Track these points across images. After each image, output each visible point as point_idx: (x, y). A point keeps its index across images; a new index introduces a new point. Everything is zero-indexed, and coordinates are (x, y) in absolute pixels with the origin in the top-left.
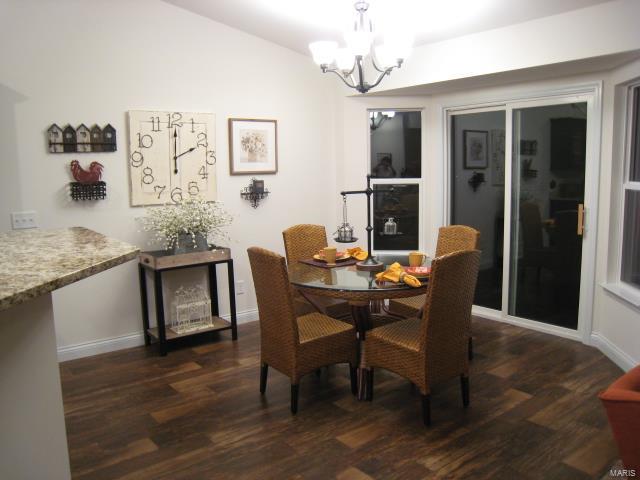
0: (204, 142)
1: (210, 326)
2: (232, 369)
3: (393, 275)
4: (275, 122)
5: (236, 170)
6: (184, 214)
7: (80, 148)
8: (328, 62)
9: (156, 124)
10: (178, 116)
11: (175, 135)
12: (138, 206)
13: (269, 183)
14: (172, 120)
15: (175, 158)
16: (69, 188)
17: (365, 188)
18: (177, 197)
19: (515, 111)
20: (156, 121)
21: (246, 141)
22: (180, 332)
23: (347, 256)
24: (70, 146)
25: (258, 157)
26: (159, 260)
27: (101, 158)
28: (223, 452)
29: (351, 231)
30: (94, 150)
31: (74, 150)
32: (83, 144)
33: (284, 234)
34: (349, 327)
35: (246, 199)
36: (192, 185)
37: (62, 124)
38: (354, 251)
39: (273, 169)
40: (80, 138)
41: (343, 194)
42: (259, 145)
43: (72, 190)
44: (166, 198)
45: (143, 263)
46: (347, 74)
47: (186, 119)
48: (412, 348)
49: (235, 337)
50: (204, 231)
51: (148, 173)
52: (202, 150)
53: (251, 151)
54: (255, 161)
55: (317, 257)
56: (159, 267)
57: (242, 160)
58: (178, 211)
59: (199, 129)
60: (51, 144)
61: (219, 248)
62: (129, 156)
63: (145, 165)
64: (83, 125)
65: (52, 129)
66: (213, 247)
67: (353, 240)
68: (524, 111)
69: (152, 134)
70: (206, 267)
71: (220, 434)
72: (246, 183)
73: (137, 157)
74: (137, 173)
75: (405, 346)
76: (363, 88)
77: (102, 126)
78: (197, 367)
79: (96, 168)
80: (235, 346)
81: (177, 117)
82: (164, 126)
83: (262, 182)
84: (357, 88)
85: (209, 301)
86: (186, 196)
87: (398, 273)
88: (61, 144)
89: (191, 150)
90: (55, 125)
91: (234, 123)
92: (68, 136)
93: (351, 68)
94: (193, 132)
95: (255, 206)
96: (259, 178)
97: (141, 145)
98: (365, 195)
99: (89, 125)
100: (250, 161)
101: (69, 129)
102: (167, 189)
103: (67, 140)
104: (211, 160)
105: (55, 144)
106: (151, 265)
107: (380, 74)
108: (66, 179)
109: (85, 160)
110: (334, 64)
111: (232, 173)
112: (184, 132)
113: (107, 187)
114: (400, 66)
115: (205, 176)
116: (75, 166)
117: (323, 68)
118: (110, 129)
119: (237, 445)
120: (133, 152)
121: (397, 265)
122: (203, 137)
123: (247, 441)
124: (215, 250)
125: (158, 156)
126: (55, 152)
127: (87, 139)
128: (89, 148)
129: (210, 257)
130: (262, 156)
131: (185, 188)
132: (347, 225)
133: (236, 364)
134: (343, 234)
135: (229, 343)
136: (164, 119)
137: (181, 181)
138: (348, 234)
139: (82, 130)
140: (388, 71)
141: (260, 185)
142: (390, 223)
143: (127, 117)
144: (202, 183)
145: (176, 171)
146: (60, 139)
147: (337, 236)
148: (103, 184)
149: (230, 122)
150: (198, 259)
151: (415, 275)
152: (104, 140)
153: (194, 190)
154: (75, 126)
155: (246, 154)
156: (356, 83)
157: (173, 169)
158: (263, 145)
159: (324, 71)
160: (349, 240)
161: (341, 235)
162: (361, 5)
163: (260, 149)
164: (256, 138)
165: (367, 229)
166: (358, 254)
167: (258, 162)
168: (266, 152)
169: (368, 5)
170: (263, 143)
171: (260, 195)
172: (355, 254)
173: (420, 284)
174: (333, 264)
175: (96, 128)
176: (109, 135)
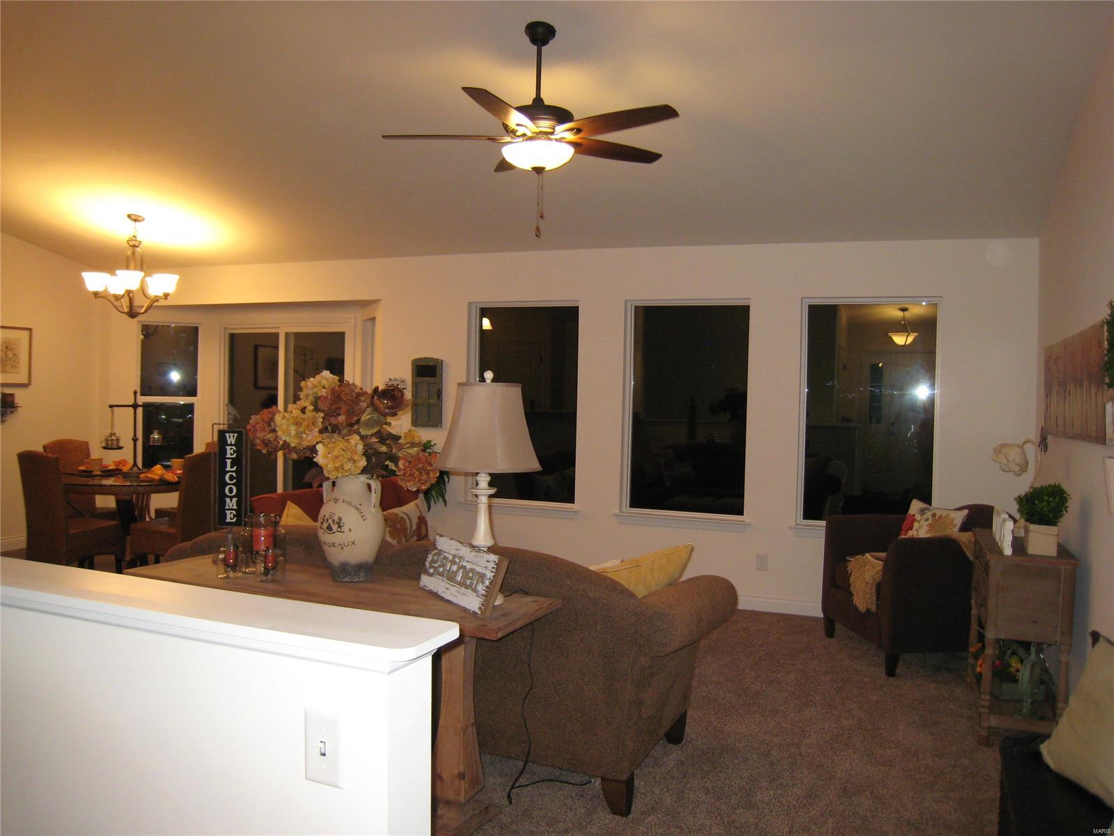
3: (155, 474)
4: (30, 330)
8: (100, 289)
13: (20, 396)
17: (131, 402)
19: (287, 335)
23: (112, 468)
25: (9, 368)
29: (118, 440)
33: (44, 448)
38: (120, 463)
39: (26, 381)
41: (111, 407)
42: (11, 355)
46: (117, 298)
54: (4, 371)
55: (82, 468)
67: (119, 448)
68: (297, 335)
76: (132, 314)
83: (12, 395)
84: (127, 313)
87: (160, 473)
93: (121, 295)
95: (2, 422)
96: (8, 391)
98: (131, 410)
107: (149, 302)
110: (106, 290)
114: (165, 298)
117: (96, 294)
121: (159, 467)
130: (13, 366)
132: (114, 434)
134: (110, 443)
138: (115, 442)
140: (157, 301)
141: (9, 399)
142: (156, 435)
147: (104, 445)
151: (176, 474)
156: (126, 310)
158: (15, 355)
159: (96, 297)
160: (115, 447)
161: (108, 444)
162: (134, 243)
163: (10, 359)
164: (7, 347)
165: (133, 439)
166: (124, 466)
167: (9, 373)
168: (18, 362)
169: (140, 242)
170: (16, 352)
171: (9, 410)
172: (121, 466)
173: (177, 479)
174: (99, 473)
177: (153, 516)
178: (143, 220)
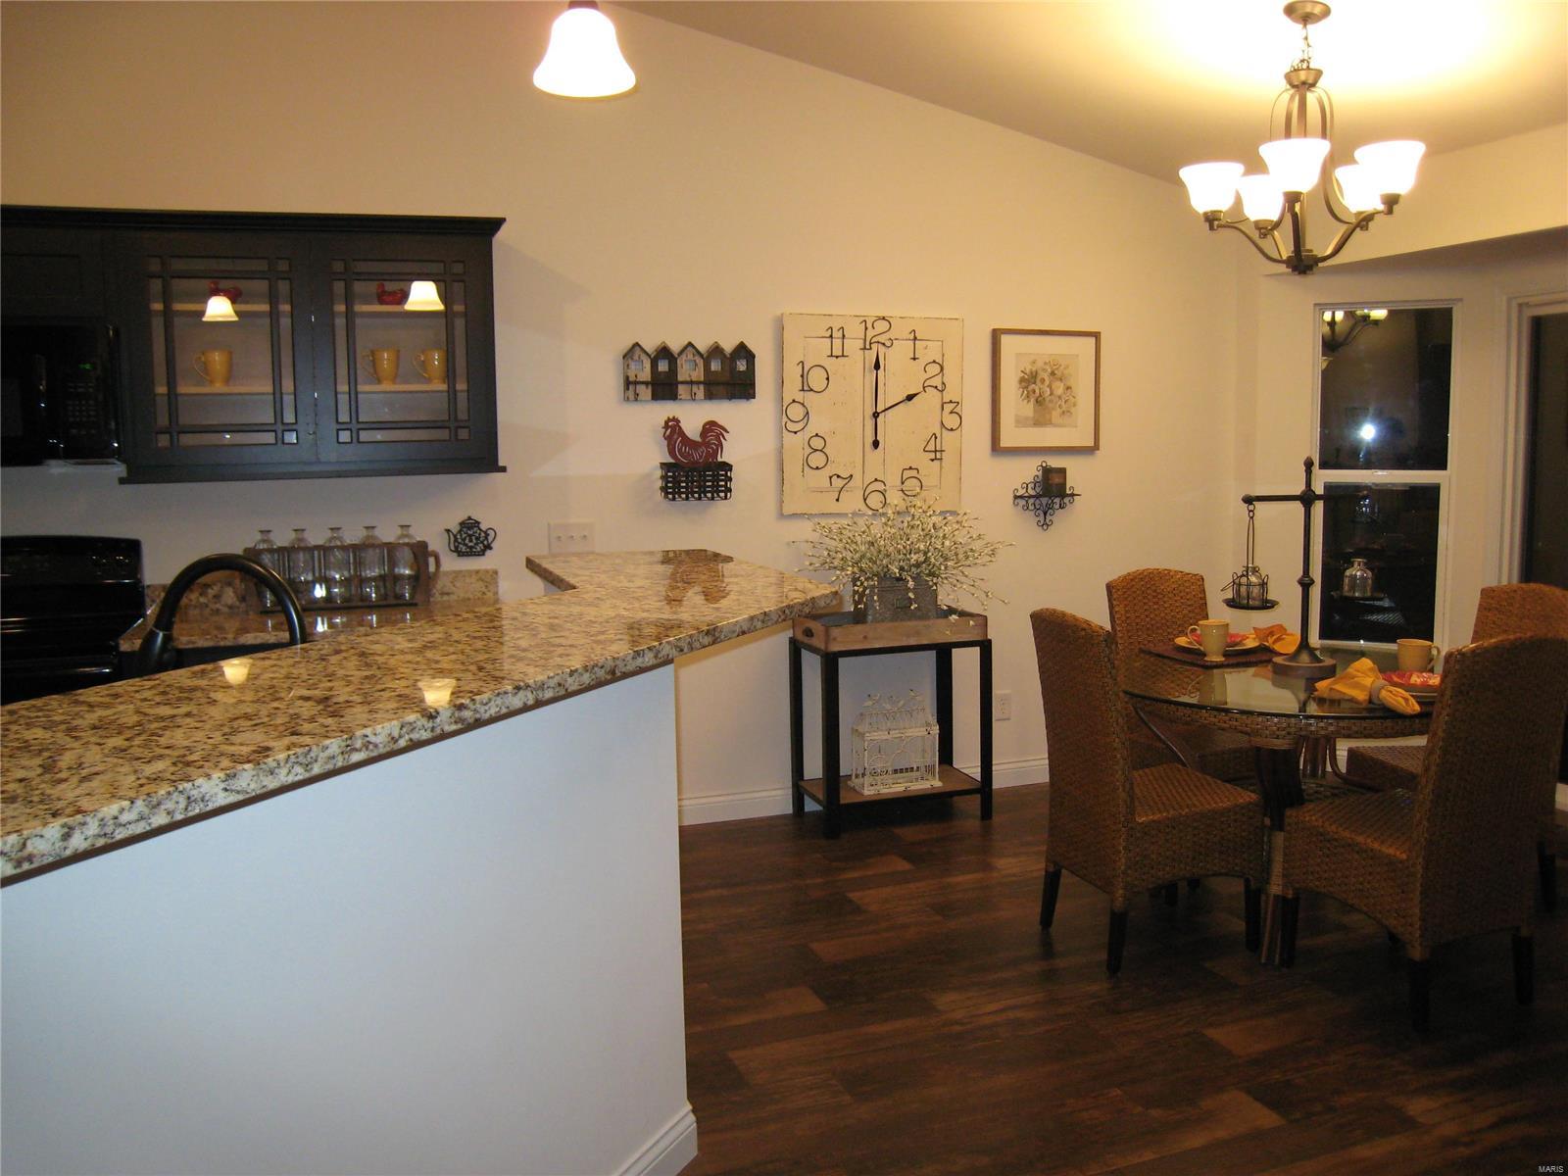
0: (937, 381)
1: (935, 783)
2: (979, 875)
3: (1357, 686)
4: (1096, 335)
5: (1005, 443)
6: (893, 538)
7: (683, 391)
8: (1222, 204)
9: (837, 343)
10: (884, 325)
11: (877, 366)
12: (795, 516)
13: (1078, 474)
14: (871, 333)
15: (876, 415)
16: (659, 473)
17: (1298, 488)
18: (875, 500)
20: (837, 334)
21: (1028, 380)
22: (870, 790)
23: (1251, 643)
24: (664, 387)
25: (1055, 414)
26: (835, 632)
27: (724, 412)
28: (958, 1028)
29: (1263, 585)
30: (710, 396)
31: (673, 396)
32: (691, 383)
33: (1109, 587)
34: (1247, 797)
35: (1026, 508)
36: (907, 474)
37: (650, 345)
38: (1270, 632)
39: (1089, 442)
40: (683, 374)
41: (1249, 500)
42: (1059, 388)
43: (664, 478)
44: (852, 502)
45: (800, 637)
46: (1265, 229)
47: (900, 330)
48: (1391, 851)
49: (987, 812)
50: (932, 574)
51: (818, 446)
52: (931, 398)
53: (1039, 402)
54: (1048, 423)
55: (1182, 641)
56: (835, 648)
57: (1020, 422)
58: (877, 529)
59: (929, 352)
60: (628, 383)
61: (963, 614)
62: (783, 411)
63: (811, 430)
64: (690, 344)
65: (633, 351)
66: (951, 611)
67: (1267, 605)
69: (829, 363)
70: (932, 655)
71: (953, 996)
72: (1027, 471)
73: (796, 412)
74: (795, 443)
75: (1376, 846)
76: (1302, 263)
77: (728, 347)
78: (903, 865)
79: (713, 432)
80: (986, 832)
81: (882, 326)
82: (853, 345)
83: (1063, 471)
84: (1288, 262)
85: (936, 730)
86: (895, 498)
87: (1368, 681)
88: (646, 383)
89: (910, 398)
90: (637, 344)
91: (1005, 339)
92: (663, 366)
93: (1275, 217)
94: (914, 359)
95: (1045, 525)
96: (1055, 462)
97: (805, 388)
98: (1298, 508)
99: (703, 346)
100: (1037, 423)
101: (664, 352)
102: (857, 481)
103: (658, 375)
104: (951, 421)
105: (636, 383)
106: (817, 642)
107: (1342, 229)
108: (653, 456)
109: (693, 416)
111: (996, 448)
112: (896, 359)
113: (733, 474)
114: (1390, 211)
115: (937, 455)
116: (673, 429)
117: (1212, 219)
118: (743, 352)
119: (987, 1020)
120: (787, 400)
121: (1366, 663)
122: (934, 369)
123: (1011, 1015)
124: (954, 617)
125: (839, 410)
126: (636, 400)
127: (698, 374)
128: (700, 391)
129: (942, 631)
130: (1064, 412)
131: (893, 480)
132: (1255, 570)
133: (987, 867)
134: (1243, 589)
135: (973, 824)
136: (855, 330)
137: (887, 466)
138: (1256, 591)
139: (690, 355)
140: (1365, 221)
141: (1057, 480)
142: (1357, 571)
143: (780, 327)
144: (929, 470)
145: (876, 444)
146: (645, 374)
147: (1229, 595)
148: (727, 467)
149: (996, 335)
150: (918, 633)
151: (1408, 688)
152: (732, 375)
153: (911, 484)
154: (675, 347)
155: (1028, 410)
156: (1286, 251)
157: (870, 439)
158: (1068, 388)
159: (1211, 228)
160: (1257, 603)
161: (1238, 592)
162: (1303, 76)
163: (1060, 397)
164: (1053, 373)
165: (1301, 582)
166: (1279, 639)
167: (1056, 426)
168: (1075, 405)
169: (1319, 73)
170: (1068, 384)
171: (1057, 500)
172: (1271, 640)
173: (1417, 708)
174: (1220, 659)
175: (716, 351)
176: (742, 366)
177: (1343, 767)
178: (1326, 12)
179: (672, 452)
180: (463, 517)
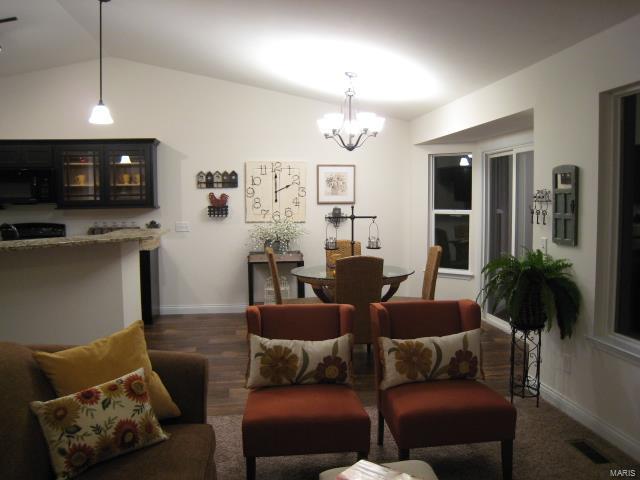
0: (297, 181)
4: (354, 166)
5: (320, 200)
7: (215, 185)
9: (264, 170)
10: (279, 164)
11: (276, 177)
12: (250, 222)
14: (274, 167)
15: (276, 192)
16: (207, 209)
18: (276, 218)
20: (263, 168)
21: (329, 181)
24: (210, 184)
27: (228, 191)
30: (223, 187)
31: (212, 187)
32: (218, 183)
35: (330, 221)
36: (288, 210)
37: (205, 172)
39: (352, 200)
40: (216, 180)
43: (209, 210)
44: (268, 218)
47: (285, 166)
51: (257, 202)
52: (295, 187)
53: (333, 187)
54: (336, 194)
57: (327, 194)
59: (295, 172)
60: (199, 183)
62: (246, 190)
63: (255, 196)
64: (218, 172)
65: (200, 174)
69: (261, 177)
72: (329, 210)
73: (250, 191)
74: (250, 201)
77: (229, 172)
79: (224, 198)
82: (269, 170)
86: (283, 217)
88: (204, 183)
89: (287, 186)
90: (201, 172)
91: (321, 168)
92: (209, 178)
94: (289, 174)
95: (336, 226)
97: (253, 184)
99: (221, 172)
100: (333, 194)
101: (209, 174)
102: (270, 212)
103: (208, 181)
104: (303, 194)
105: (201, 183)
108: (207, 203)
109: (218, 193)
111: (319, 203)
112: (283, 175)
113: (229, 209)
115: (297, 204)
116: (212, 196)
118: (234, 173)
120: (247, 187)
122: (297, 178)
125: (265, 190)
126: (202, 188)
127: (220, 180)
128: (220, 185)
130: (343, 191)
131: (282, 212)
136: (269, 167)
137: (281, 207)
139: (217, 174)
141: (339, 212)
143: (245, 165)
144: (295, 209)
145: (276, 201)
146: (204, 180)
148: (227, 207)
149: (318, 167)
152: (231, 180)
153: (289, 213)
154: (213, 172)
155: (330, 190)
157: (274, 199)
158: (344, 183)
162: (350, 93)
163: (341, 186)
164: (338, 178)
167: (340, 195)
168: (346, 188)
169: (355, 92)
175: (225, 173)
176: (234, 177)
178: (356, 75)
179: (212, 202)
180: (151, 220)
